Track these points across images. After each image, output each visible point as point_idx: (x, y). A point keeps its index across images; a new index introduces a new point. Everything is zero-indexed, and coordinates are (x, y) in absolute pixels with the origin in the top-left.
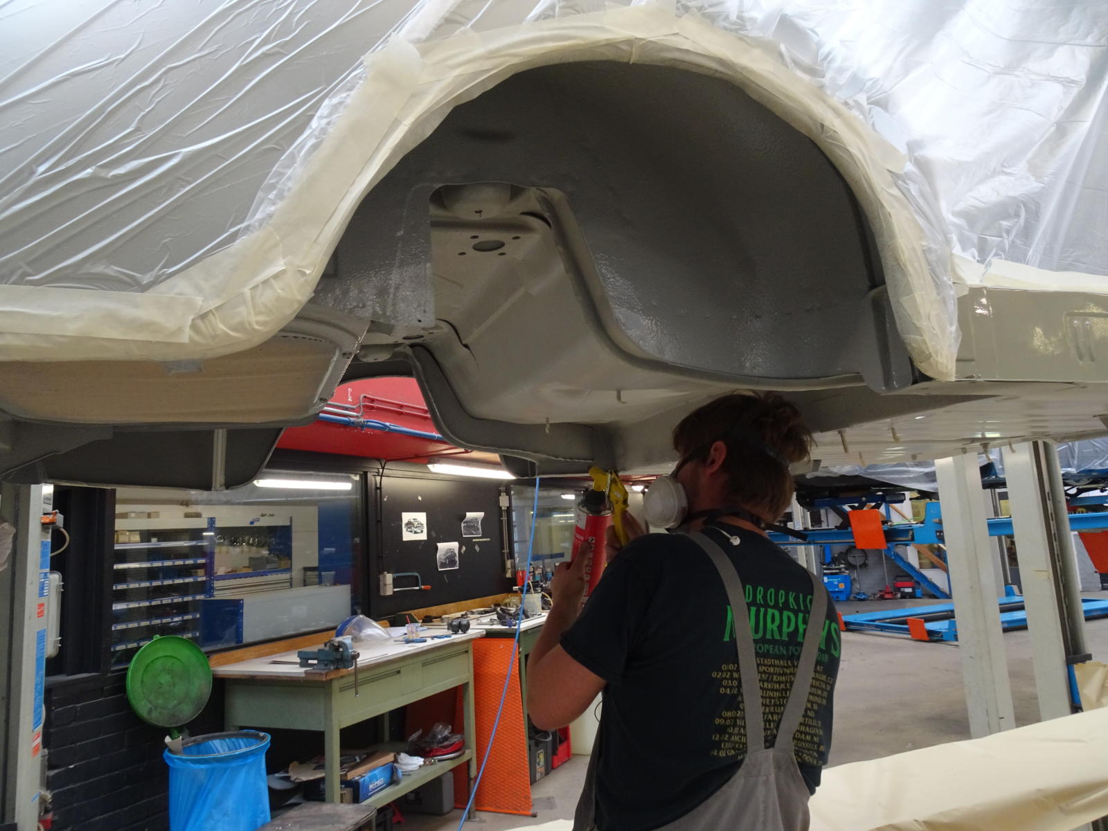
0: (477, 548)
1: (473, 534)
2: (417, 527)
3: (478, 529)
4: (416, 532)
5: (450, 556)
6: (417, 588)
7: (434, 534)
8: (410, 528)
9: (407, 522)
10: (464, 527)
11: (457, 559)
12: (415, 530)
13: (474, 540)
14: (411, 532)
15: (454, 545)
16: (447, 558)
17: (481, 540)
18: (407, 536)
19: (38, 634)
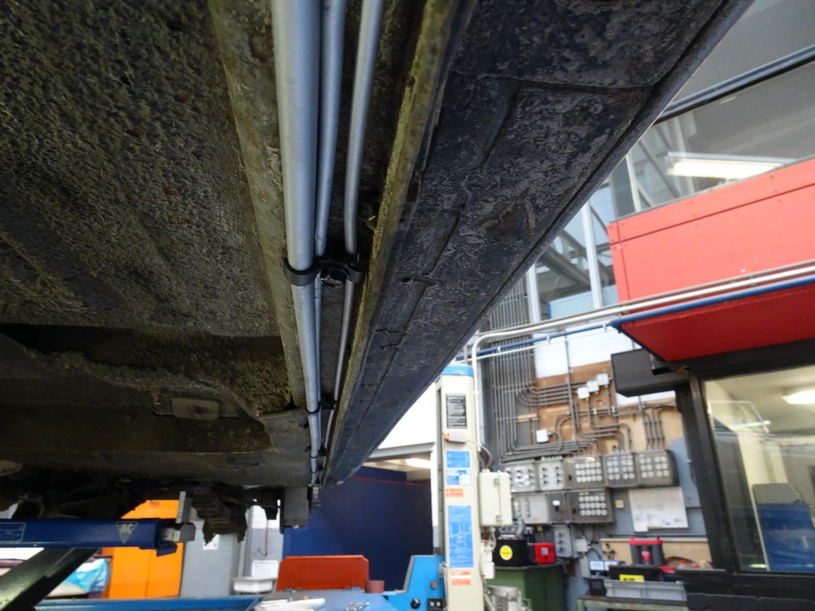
19: (450, 507)
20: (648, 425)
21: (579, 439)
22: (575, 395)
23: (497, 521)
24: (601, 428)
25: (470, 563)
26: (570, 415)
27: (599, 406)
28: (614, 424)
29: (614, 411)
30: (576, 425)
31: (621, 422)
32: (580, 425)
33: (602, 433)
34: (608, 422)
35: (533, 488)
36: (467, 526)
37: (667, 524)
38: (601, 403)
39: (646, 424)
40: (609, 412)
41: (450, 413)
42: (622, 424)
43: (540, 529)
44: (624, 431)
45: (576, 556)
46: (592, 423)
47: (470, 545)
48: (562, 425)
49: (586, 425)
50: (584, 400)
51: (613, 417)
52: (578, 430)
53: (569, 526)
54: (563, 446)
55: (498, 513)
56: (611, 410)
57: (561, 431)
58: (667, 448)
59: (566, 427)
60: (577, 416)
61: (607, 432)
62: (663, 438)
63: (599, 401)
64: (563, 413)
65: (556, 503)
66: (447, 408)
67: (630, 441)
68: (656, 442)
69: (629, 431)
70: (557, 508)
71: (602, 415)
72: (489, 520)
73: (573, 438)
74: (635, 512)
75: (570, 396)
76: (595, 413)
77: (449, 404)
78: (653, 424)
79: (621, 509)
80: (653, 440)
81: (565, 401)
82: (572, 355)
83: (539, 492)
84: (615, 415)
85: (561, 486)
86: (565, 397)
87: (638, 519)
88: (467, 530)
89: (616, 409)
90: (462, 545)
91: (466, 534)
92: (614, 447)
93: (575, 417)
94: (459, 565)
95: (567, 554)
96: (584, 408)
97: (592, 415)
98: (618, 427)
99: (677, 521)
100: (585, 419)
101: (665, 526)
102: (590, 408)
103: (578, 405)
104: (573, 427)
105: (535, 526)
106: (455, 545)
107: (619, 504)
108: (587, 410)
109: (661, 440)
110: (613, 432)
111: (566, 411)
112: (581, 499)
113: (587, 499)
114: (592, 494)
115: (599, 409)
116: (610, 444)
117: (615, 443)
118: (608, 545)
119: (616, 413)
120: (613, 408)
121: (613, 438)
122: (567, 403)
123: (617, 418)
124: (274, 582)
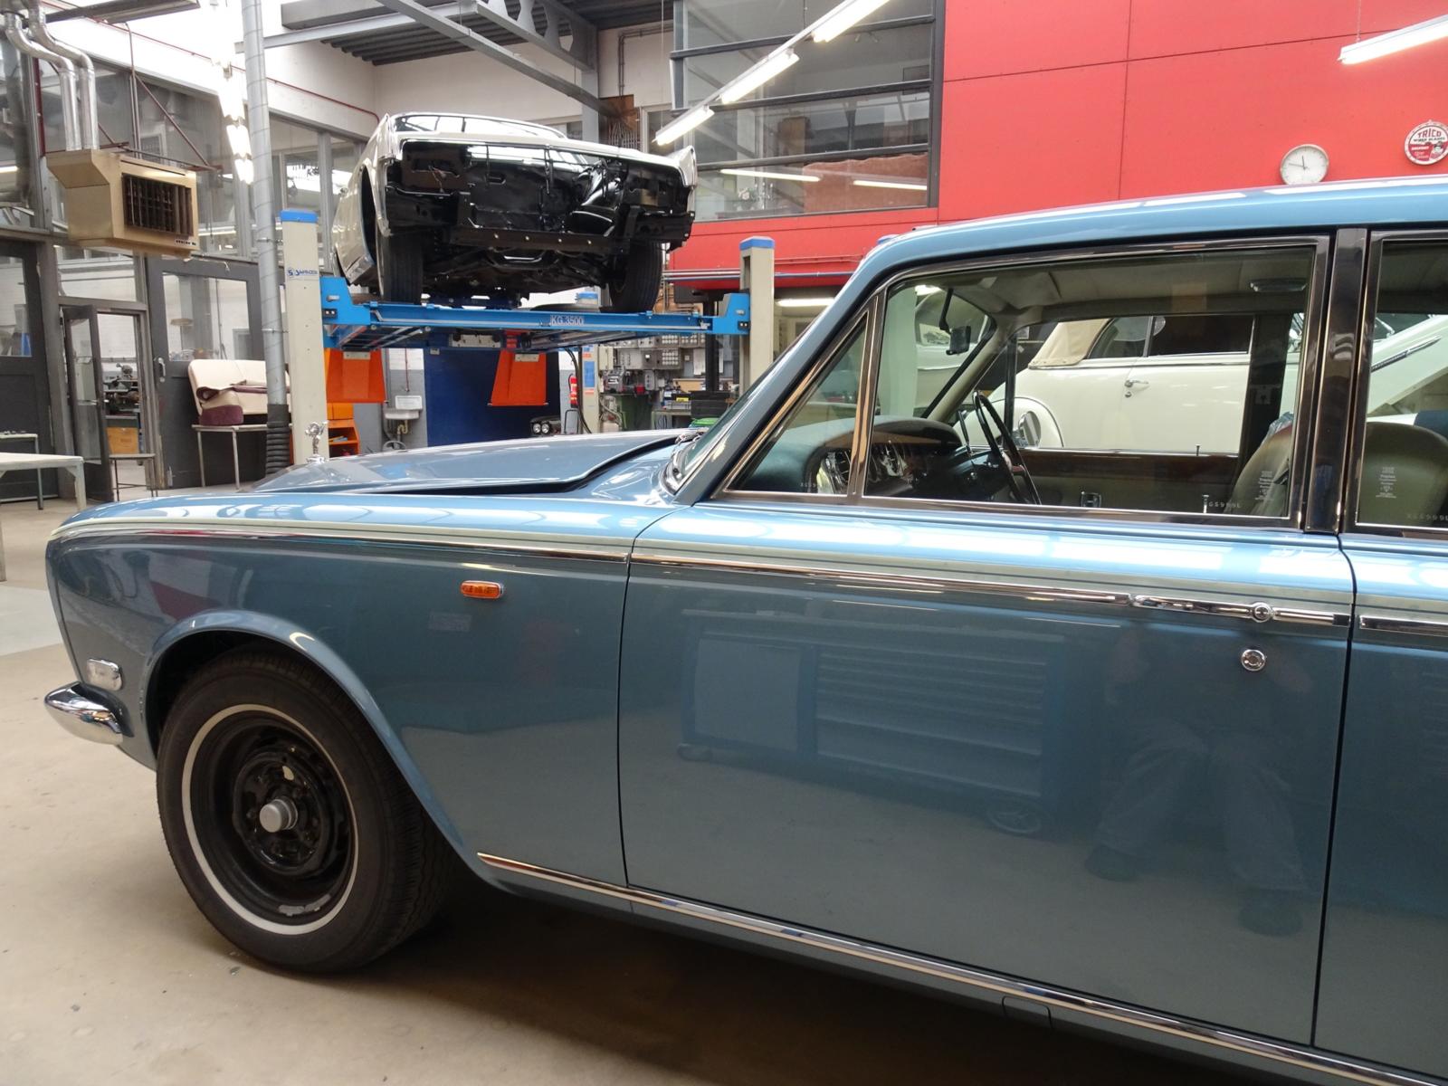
19: (585, 361)
25: (594, 386)
35: (633, 346)
36: (593, 370)
43: (636, 373)
45: (657, 389)
47: (594, 378)
53: (654, 371)
65: (648, 356)
70: (648, 360)
74: (695, 363)
79: (687, 361)
83: (637, 348)
85: (652, 345)
87: (697, 368)
95: (652, 388)
105: (633, 371)
107: (687, 358)
112: (663, 354)
113: (667, 354)
114: (670, 351)
118: (677, 383)
124: (420, 412)
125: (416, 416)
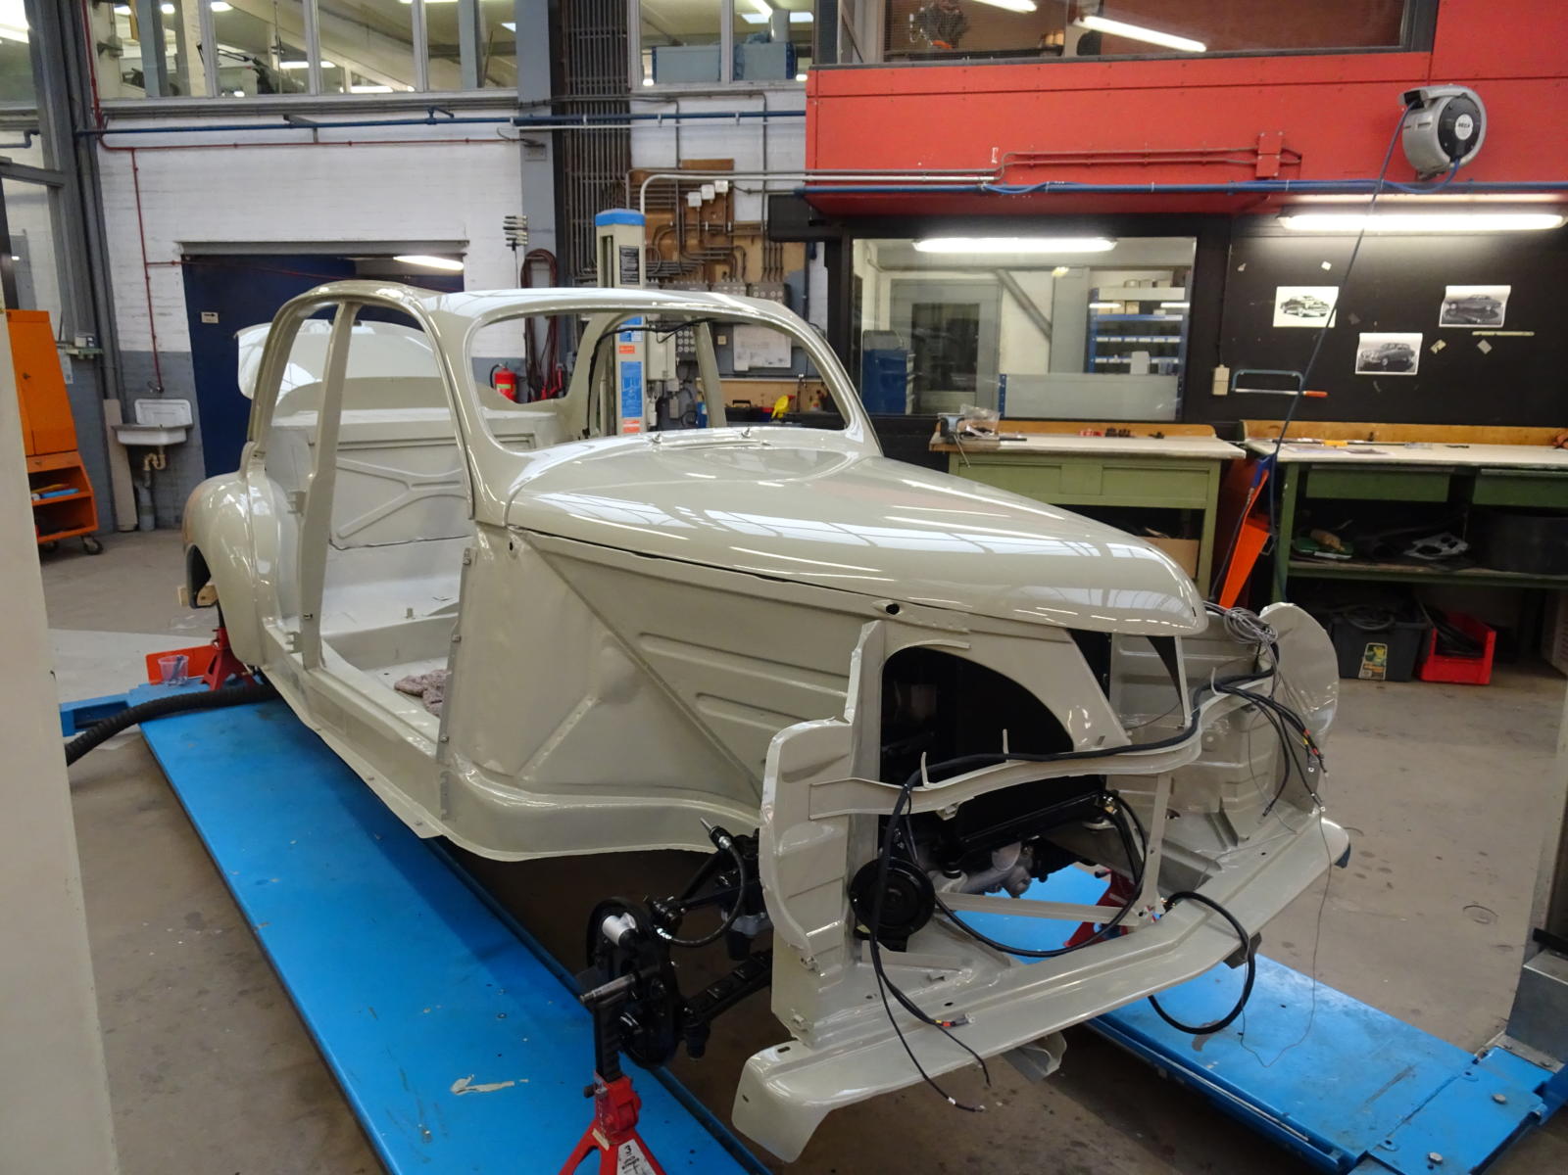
0: (1485, 347)
1: (1475, 323)
2: (1310, 308)
3: (1494, 314)
4: (1305, 316)
5: (1395, 354)
6: (1295, 393)
7: (1354, 320)
8: (1295, 308)
9: (1287, 300)
10: (1448, 312)
11: (1416, 360)
12: (1305, 312)
13: (1475, 333)
14: (1297, 314)
15: (1413, 340)
16: (1387, 357)
17: (1499, 333)
18: (1282, 319)
19: (622, 363)
20: (767, 252)
21: (684, 261)
22: (684, 201)
23: (664, 375)
24: (712, 249)
25: (639, 413)
26: (675, 225)
27: (712, 219)
28: (729, 246)
29: (729, 229)
30: (681, 241)
31: (736, 243)
32: (685, 241)
33: (712, 255)
34: (720, 242)
36: (638, 380)
37: (770, 363)
38: (714, 216)
39: (765, 249)
40: (724, 229)
41: (624, 267)
42: (737, 247)
44: (738, 255)
46: (701, 241)
47: (639, 397)
48: (661, 239)
49: (692, 242)
50: (694, 208)
51: (728, 237)
52: (683, 248)
54: (661, 267)
55: (664, 368)
56: (727, 226)
57: (659, 245)
58: (785, 281)
59: (667, 242)
60: (682, 230)
61: (719, 255)
62: (782, 269)
63: (713, 213)
64: (665, 223)
66: (621, 261)
67: (744, 268)
68: (773, 273)
69: (745, 255)
71: (715, 231)
72: (656, 375)
73: (675, 257)
74: (737, 349)
75: (677, 201)
76: (707, 228)
77: (623, 257)
78: (773, 252)
79: (722, 346)
80: (771, 270)
81: (670, 207)
82: (684, 144)
84: (730, 234)
86: (670, 201)
87: (739, 358)
88: (637, 384)
89: (732, 226)
90: (633, 398)
91: (636, 387)
92: (725, 273)
93: (681, 230)
94: (630, 415)
96: (693, 220)
97: (702, 231)
98: (732, 249)
99: (781, 360)
100: (693, 234)
101: (767, 365)
102: (700, 222)
103: (685, 214)
104: (676, 242)
106: (626, 398)
107: (722, 340)
108: (698, 223)
109: (779, 270)
110: (725, 254)
111: (669, 220)
115: (712, 223)
116: (720, 269)
117: (726, 269)
119: (732, 231)
120: (730, 224)
121: (724, 262)
122: (672, 210)
123: (733, 237)
124: (188, 429)
125: (180, 437)
